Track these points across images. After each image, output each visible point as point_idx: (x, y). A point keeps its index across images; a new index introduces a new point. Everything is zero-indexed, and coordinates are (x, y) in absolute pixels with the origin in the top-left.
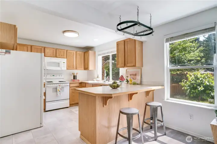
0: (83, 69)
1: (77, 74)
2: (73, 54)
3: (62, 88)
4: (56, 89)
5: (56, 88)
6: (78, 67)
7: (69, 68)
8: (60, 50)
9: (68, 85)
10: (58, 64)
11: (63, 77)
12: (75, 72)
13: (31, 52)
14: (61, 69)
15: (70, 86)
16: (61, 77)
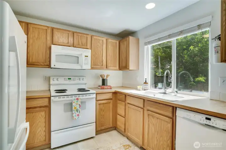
0: (118, 68)
1: (107, 76)
2: (101, 42)
3: (82, 102)
4: (70, 107)
5: (71, 104)
6: (109, 65)
7: (94, 67)
8: (80, 35)
9: (93, 98)
10: (77, 60)
12: (105, 72)
14: (82, 67)
15: (98, 99)
16: (81, 82)
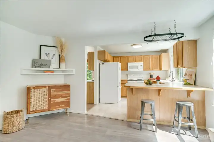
0: (159, 69)
2: (149, 58)
6: (153, 68)
7: (146, 69)
8: (139, 56)
10: (137, 67)
11: (142, 76)
13: (113, 62)
14: (139, 70)
